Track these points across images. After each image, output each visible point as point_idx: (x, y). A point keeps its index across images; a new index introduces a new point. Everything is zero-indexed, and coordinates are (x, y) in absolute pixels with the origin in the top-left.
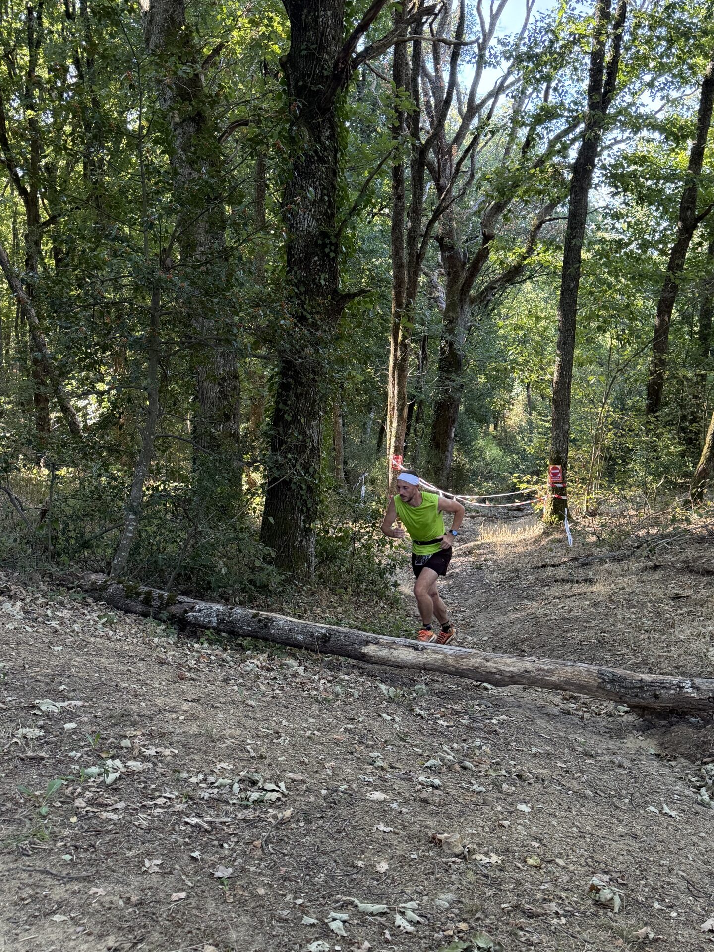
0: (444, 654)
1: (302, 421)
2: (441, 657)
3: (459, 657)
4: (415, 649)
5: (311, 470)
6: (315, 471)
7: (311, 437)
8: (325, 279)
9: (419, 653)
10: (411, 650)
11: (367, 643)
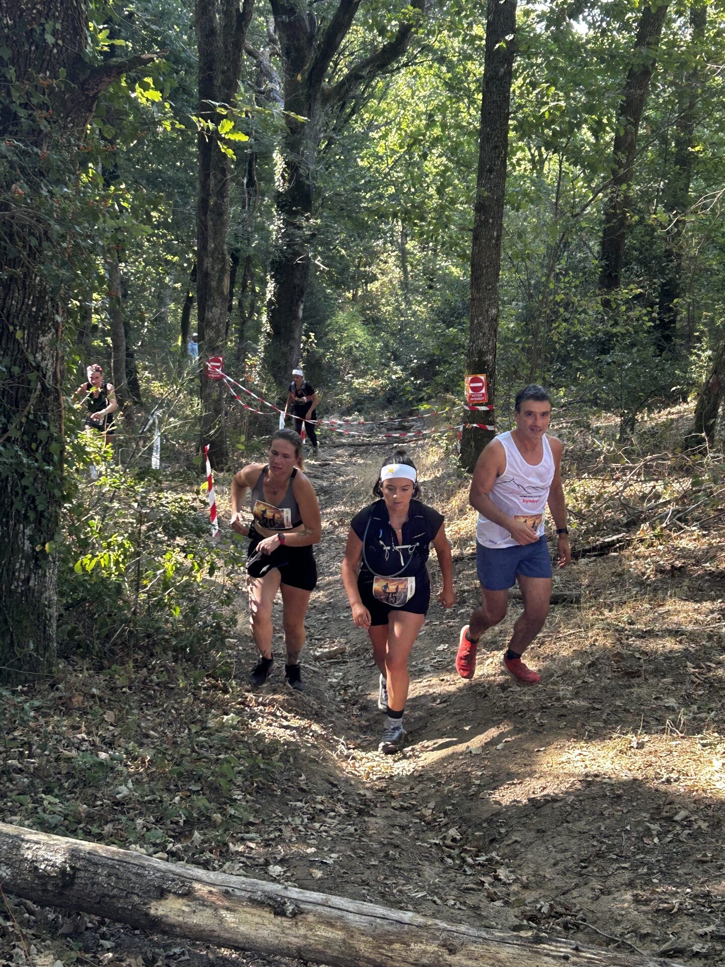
0: (346, 928)
1: (19, 335)
2: (339, 935)
3: (383, 939)
4: (277, 914)
5: (42, 435)
6: (51, 438)
7: (38, 368)
8: (54, 33)
9: (287, 923)
10: (268, 915)
11: (162, 894)
